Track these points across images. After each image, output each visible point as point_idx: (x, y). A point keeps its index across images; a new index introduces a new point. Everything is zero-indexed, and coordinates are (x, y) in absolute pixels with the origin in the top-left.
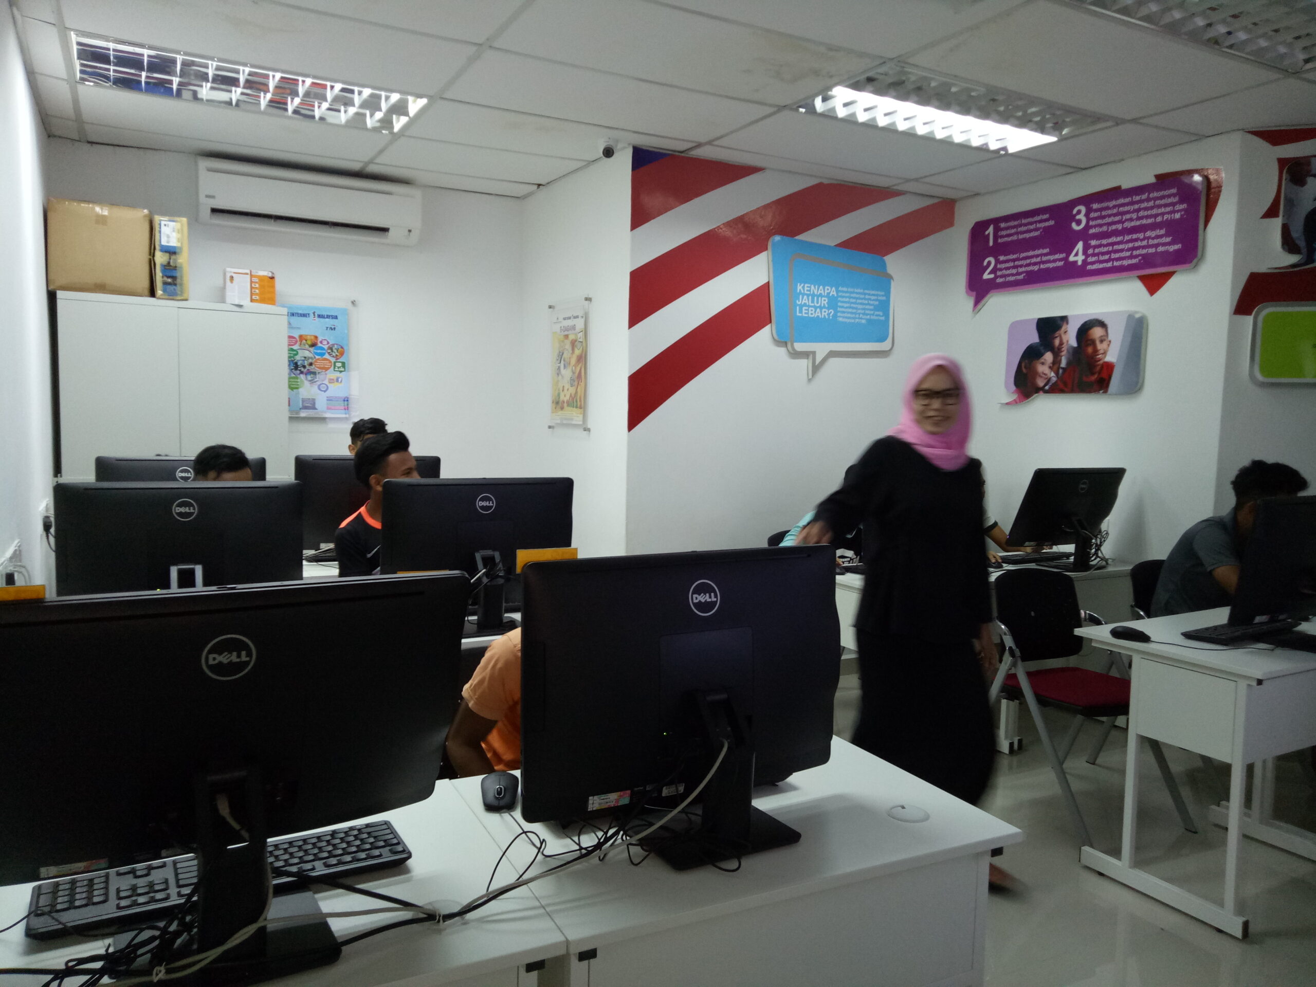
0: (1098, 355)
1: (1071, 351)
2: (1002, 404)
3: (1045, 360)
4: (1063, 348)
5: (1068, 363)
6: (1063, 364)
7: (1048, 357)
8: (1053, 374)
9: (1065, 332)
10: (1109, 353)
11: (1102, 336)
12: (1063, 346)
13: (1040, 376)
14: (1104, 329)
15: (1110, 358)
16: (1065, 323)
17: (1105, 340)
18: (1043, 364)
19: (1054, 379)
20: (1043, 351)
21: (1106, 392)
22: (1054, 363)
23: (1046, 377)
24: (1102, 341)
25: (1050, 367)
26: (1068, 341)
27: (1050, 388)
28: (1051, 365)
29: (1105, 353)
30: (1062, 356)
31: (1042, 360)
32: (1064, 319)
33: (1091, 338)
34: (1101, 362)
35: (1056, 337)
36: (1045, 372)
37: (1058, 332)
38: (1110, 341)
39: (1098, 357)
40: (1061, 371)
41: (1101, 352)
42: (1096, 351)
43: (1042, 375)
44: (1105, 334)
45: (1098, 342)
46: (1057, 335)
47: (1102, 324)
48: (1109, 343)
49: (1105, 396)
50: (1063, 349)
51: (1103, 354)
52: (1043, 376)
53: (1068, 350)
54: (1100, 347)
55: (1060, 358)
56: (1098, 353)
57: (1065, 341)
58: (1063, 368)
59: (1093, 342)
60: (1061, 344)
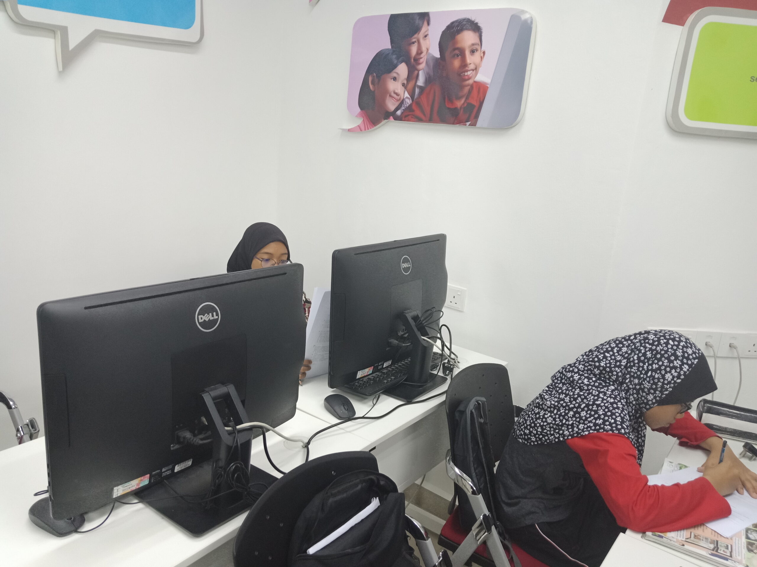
0: (467, 71)
1: (431, 64)
2: (344, 130)
3: (397, 74)
4: (421, 58)
5: (429, 80)
6: (421, 82)
7: (402, 70)
8: (407, 95)
9: (426, 36)
10: (481, 70)
11: (473, 45)
12: (422, 56)
13: (390, 96)
14: (477, 34)
15: (482, 77)
16: (426, 23)
17: (477, 50)
18: (395, 79)
19: (409, 102)
20: (395, 62)
21: (474, 124)
22: (409, 78)
23: (398, 98)
24: (473, 52)
25: (403, 85)
26: (428, 50)
27: (402, 113)
28: (405, 82)
29: (476, 69)
30: (419, 71)
31: (394, 74)
32: (425, 17)
33: (459, 45)
34: (470, 82)
35: (413, 43)
36: (396, 91)
37: (416, 36)
38: (484, 53)
39: (466, 74)
40: (417, 91)
41: (472, 67)
42: (464, 65)
43: (393, 94)
44: (478, 41)
45: (467, 53)
46: (414, 40)
47: (476, 28)
48: (482, 55)
49: (472, 129)
50: (421, 60)
51: (473, 70)
52: (395, 96)
53: (427, 62)
54: (470, 59)
55: (416, 72)
56: (467, 68)
57: (424, 49)
58: (420, 87)
59: (461, 53)
60: (419, 52)
